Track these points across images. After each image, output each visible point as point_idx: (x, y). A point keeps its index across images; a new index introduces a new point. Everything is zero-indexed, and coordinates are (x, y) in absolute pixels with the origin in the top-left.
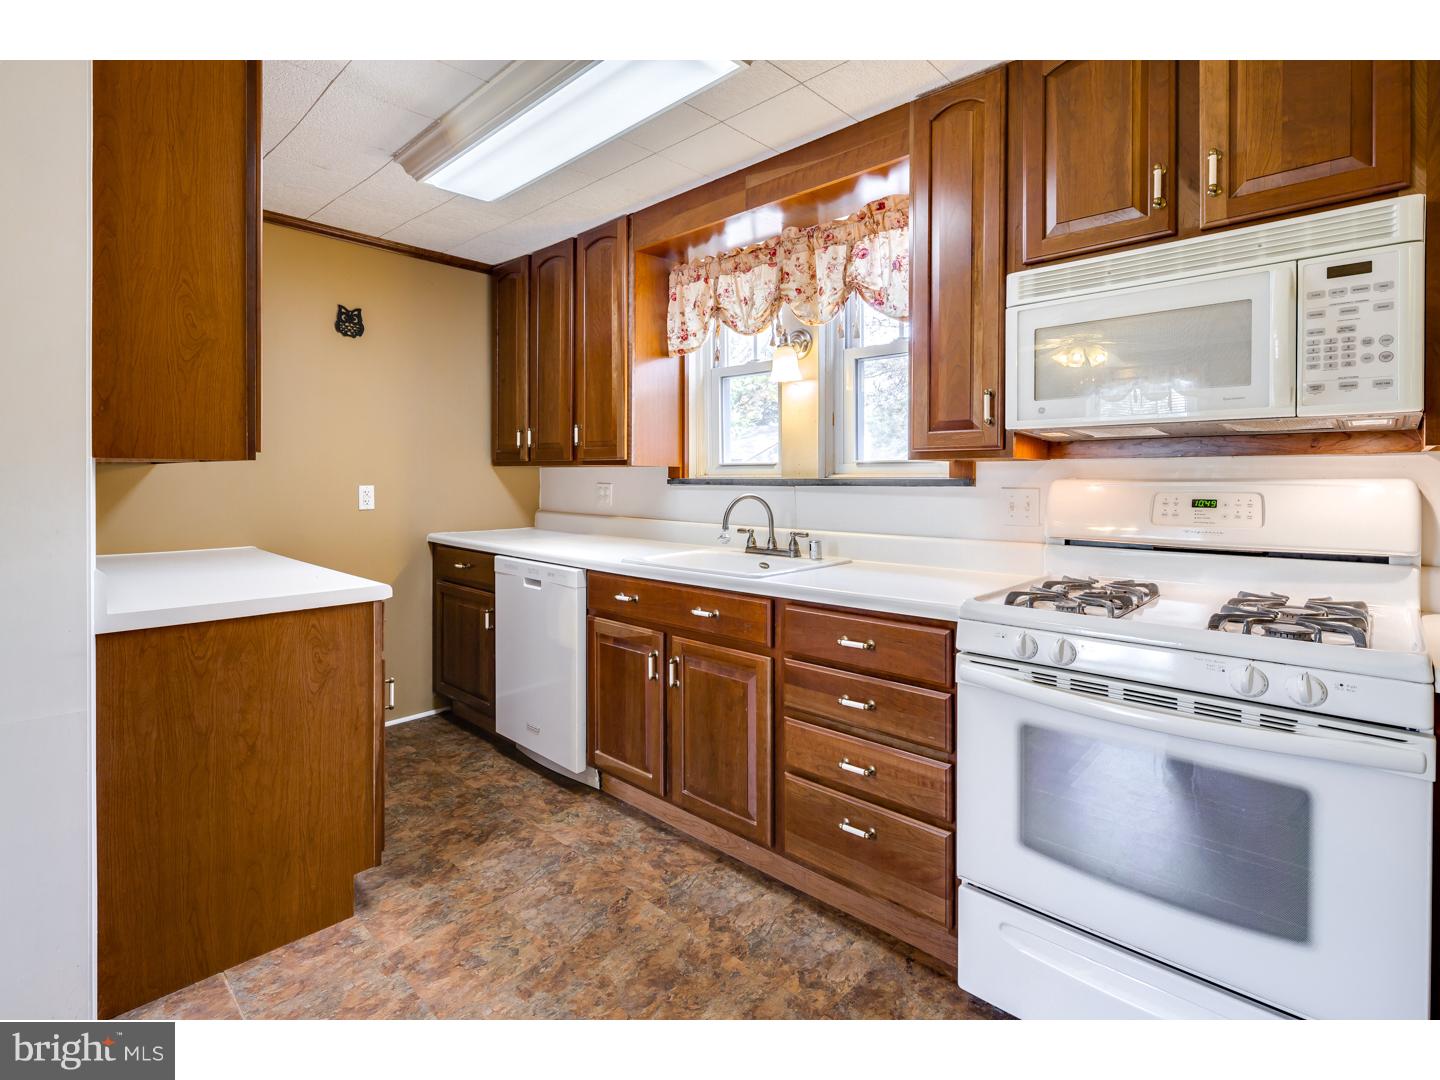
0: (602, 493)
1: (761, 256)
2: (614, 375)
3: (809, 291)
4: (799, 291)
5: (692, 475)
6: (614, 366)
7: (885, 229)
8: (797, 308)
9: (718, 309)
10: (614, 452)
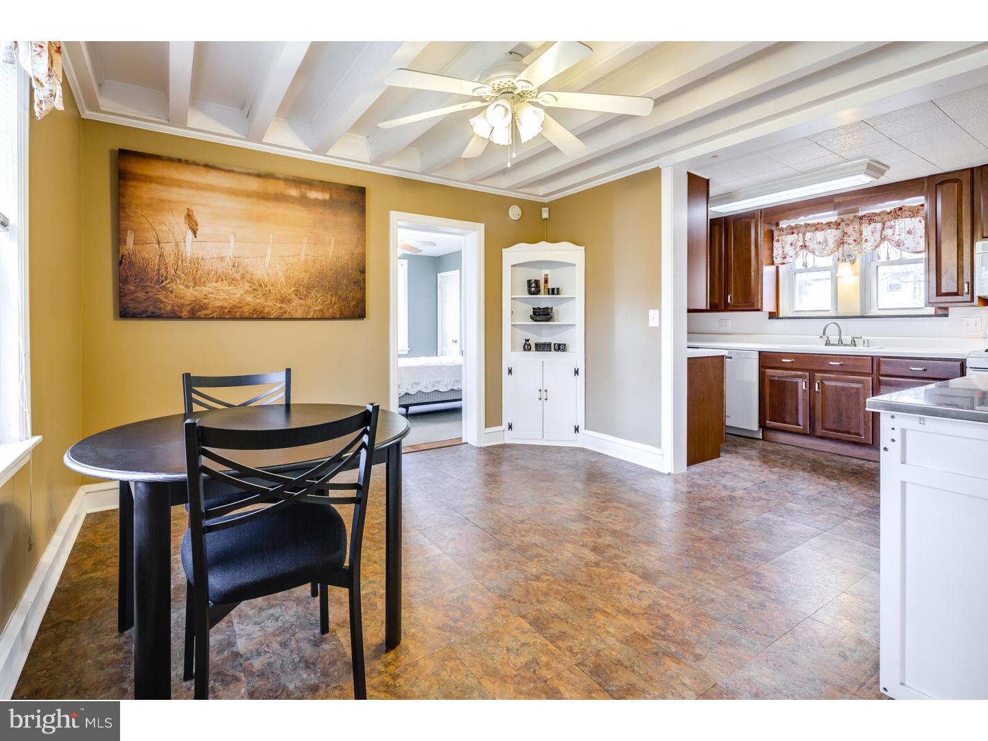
0: (724, 324)
1: (832, 226)
2: (753, 274)
3: (859, 240)
4: (855, 241)
5: (781, 316)
6: (752, 271)
7: (902, 217)
8: (853, 247)
9: (805, 246)
10: (754, 306)
